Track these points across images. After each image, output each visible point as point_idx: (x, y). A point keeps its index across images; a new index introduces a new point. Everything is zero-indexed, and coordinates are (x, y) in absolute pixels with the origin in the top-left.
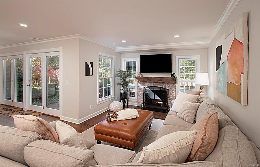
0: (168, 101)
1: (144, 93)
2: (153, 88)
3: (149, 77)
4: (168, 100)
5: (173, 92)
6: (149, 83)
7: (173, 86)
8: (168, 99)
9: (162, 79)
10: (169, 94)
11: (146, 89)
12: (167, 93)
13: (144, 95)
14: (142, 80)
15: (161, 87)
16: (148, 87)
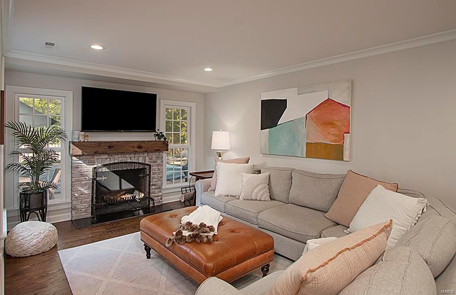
0: (149, 189)
1: (93, 182)
2: (117, 165)
3: (112, 142)
4: (150, 186)
5: (159, 169)
6: (107, 157)
7: (158, 158)
8: (150, 184)
9: (142, 145)
10: (151, 174)
11: (100, 170)
12: (148, 173)
13: (93, 186)
14: (95, 150)
15: (136, 163)
16: (104, 165)
